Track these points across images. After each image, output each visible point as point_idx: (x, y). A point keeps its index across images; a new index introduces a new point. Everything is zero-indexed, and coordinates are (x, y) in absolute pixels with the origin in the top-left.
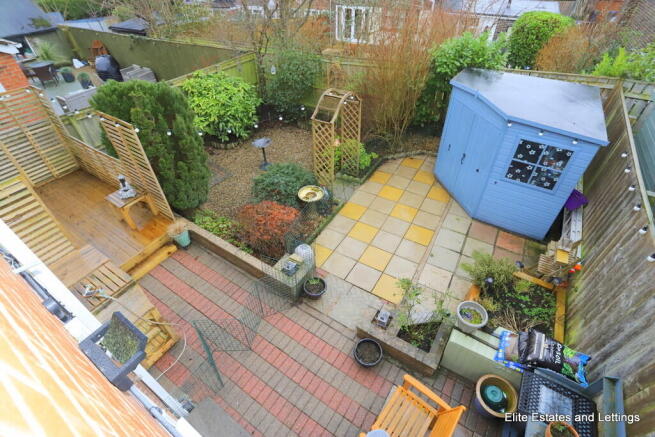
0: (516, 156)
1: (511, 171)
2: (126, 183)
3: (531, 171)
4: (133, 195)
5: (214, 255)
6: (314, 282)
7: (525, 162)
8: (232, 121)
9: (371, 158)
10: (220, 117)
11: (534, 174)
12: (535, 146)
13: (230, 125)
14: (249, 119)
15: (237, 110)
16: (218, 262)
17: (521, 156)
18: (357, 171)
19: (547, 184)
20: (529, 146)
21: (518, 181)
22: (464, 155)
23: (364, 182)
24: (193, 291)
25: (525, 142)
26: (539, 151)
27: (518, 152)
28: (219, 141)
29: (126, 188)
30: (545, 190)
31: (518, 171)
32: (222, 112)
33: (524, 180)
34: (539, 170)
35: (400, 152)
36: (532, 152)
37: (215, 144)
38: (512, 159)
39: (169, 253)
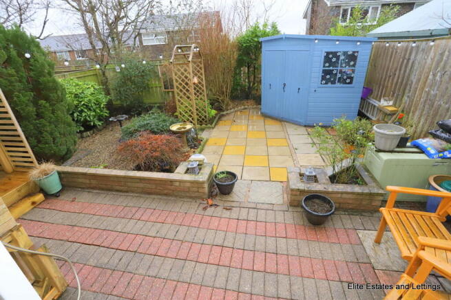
0: (324, 66)
1: (323, 78)
3: (336, 74)
7: (331, 68)
8: (85, 110)
11: (339, 75)
12: (335, 54)
14: (101, 110)
15: (89, 101)
17: (327, 65)
18: (208, 119)
19: (348, 81)
20: (331, 56)
21: (330, 85)
22: (285, 85)
23: (215, 126)
24: (76, 228)
25: (328, 53)
26: (338, 58)
27: (325, 63)
30: (348, 85)
31: (328, 77)
32: (75, 103)
33: (333, 83)
34: (341, 72)
35: (231, 109)
36: (334, 60)
38: (322, 68)
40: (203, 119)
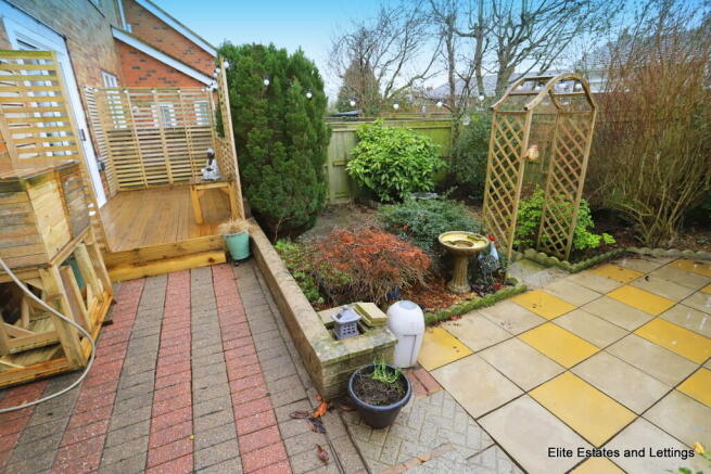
2: (214, 161)
4: (215, 178)
5: (262, 281)
6: (384, 378)
8: (398, 174)
9: (602, 241)
10: (385, 166)
13: (394, 179)
14: (421, 180)
15: (407, 163)
16: (258, 291)
18: (568, 248)
23: (578, 271)
28: (378, 199)
29: (211, 167)
32: (388, 160)
37: (372, 202)
39: (211, 260)
40: (559, 246)
